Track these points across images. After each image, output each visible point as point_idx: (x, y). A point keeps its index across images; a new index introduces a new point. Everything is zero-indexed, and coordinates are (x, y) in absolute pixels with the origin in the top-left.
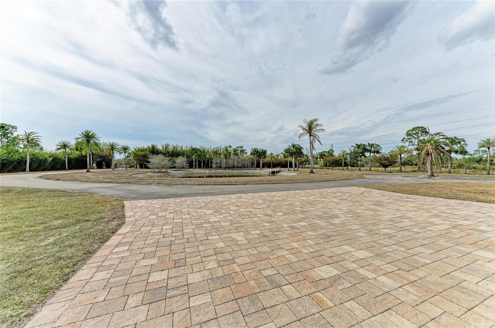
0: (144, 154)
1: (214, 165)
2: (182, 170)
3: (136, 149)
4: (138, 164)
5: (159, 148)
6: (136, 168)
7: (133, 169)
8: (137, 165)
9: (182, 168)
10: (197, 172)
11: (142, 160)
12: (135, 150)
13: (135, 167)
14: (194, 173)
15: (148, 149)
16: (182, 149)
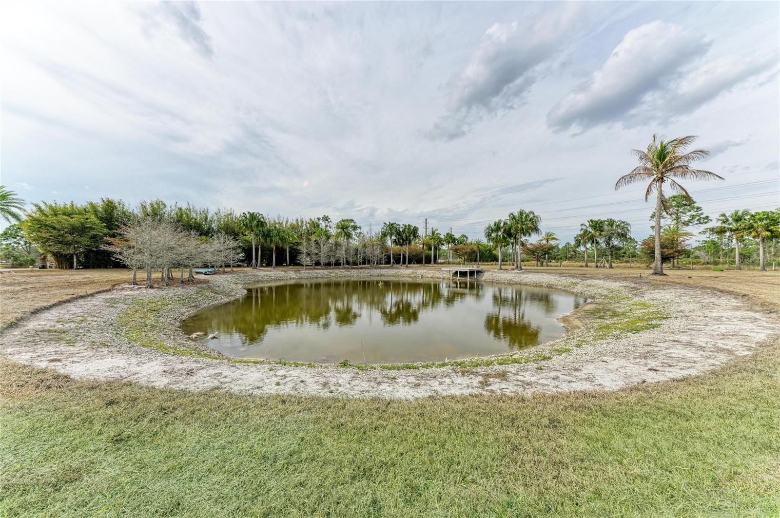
0: (77, 224)
1: (304, 259)
2: (225, 272)
3: (43, 207)
4: (49, 257)
5: (130, 211)
6: (44, 267)
7: (32, 271)
8: (44, 259)
9: (226, 266)
10: (267, 276)
11: (68, 244)
12: (40, 209)
13: (39, 263)
14: (260, 279)
15: (89, 212)
16: (206, 218)
